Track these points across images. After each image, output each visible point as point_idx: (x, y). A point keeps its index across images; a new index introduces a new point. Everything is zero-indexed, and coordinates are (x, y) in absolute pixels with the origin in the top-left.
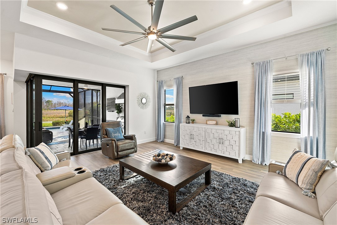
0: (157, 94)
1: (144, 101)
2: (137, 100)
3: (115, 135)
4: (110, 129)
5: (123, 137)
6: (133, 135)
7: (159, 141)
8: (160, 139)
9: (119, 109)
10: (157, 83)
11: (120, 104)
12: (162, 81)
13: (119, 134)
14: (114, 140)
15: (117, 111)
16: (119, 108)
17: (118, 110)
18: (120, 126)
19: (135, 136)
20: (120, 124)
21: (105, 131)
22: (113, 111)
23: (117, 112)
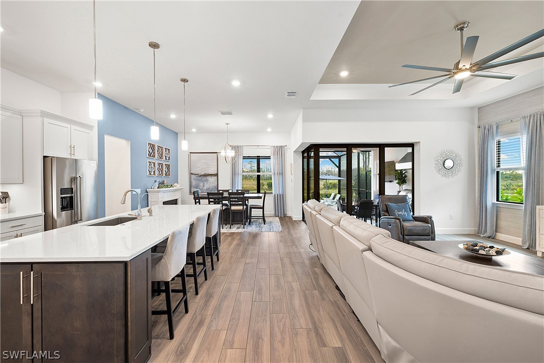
0: (479, 150)
1: (449, 163)
2: (436, 164)
3: (400, 213)
4: (392, 205)
5: (412, 218)
6: (428, 217)
7: (482, 236)
8: (485, 231)
9: (401, 178)
10: (479, 131)
11: (402, 170)
12: (491, 127)
13: (406, 213)
14: (399, 219)
15: (397, 181)
16: (402, 176)
17: (399, 179)
18: (407, 201)
19: (431, 218)
20: (406, 199)
21: (385, 206)
22: (390, 182)
23: (398, 183)
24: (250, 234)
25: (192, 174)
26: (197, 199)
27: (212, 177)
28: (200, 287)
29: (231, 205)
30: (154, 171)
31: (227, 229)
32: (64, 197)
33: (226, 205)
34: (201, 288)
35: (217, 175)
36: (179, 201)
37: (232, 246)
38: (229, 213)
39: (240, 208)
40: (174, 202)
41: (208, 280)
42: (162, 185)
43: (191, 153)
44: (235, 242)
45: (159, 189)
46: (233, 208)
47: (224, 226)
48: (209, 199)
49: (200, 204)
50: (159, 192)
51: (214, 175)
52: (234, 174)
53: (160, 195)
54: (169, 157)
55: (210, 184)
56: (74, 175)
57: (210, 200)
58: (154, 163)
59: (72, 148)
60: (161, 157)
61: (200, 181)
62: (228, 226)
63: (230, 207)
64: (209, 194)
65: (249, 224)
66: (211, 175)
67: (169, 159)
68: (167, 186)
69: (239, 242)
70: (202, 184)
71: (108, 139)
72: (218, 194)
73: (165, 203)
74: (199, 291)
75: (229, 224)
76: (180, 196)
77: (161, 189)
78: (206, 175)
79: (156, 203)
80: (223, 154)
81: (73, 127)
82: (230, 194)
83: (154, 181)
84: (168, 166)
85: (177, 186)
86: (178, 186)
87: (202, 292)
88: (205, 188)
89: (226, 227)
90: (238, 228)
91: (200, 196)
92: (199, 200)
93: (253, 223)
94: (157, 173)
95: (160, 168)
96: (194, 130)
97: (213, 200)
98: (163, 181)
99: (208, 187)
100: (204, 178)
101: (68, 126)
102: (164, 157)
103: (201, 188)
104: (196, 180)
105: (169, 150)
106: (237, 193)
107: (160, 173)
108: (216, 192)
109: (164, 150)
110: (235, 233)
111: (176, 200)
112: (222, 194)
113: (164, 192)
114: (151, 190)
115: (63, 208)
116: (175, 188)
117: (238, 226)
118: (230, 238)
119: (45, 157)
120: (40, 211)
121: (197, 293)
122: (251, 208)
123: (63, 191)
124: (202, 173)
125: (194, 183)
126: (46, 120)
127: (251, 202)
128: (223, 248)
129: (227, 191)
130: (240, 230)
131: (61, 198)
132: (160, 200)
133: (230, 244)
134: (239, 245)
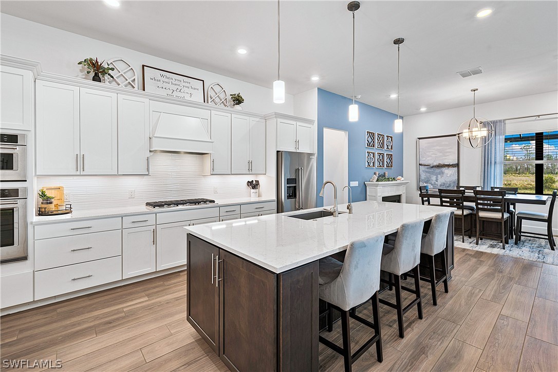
24: (516, 260)
25: (421, 165)
26: (425, 197)
27: (450, 168)
28: (409, 326)
29: (478, 209)
30: (374, 163)
31: (471, 245)
32: (290, 187)
33: (471, 208)
34: (409, 329)
35: (457, 165)
36: (403, 199)
37: (476, 275)
38: (475, 220)
39: (498, 215)
40: (397, 199)
41: (424, 320)
42: (382, 177)
43: (419, 139)
44: (483, 269)
45: (377, 183)
46: (482, 214)
47: (466, 238)
48: (441, 197)
49: (429, 203)
50: (377, 186)
51: (453, 166)
52: (487, 163)
53: (379, 189)
54: (392, 146)
55: (447, 178)
56: (297, 167)
57: (443, 199)
58: (374, 154)
59: (297, 142)
60: (382, 146)
61: (433, 173)
62: (474, 239)
63: (477, 213)
64: (441, 191)
65: (516, 243)
66: (448, 166)
67: (392, 149)
68: (388, 180)
69: (490, 271)
70: (434, 178)
71: (326, 131)
72: (458, 192)
73: (385, 199)
74: (405, 333)
75: (475, 236)
76: (405, 191)
77: (380, 183)
78: (439, 166)
79: (374, 198)
80: (466, 134)
81: (299, 123)
82: (476, 192)
83: (373, 173)
84: (390, 157)
85: (401, 179)
86: (403, 179)
87: (411, 335)
88: (439, 183)
89: (470, 240)
90: (492, 246)
91: (429, 192)
92: (429, 199)
93: (524, 242)
94: (377, 164)
95: (381, 158)
96: (423, 109)
97: (448, 200)
98: (384, 173)
99: (444, 181)
100: (438, 170)
101: (294, 123)
102: (386, 146)
103: (433, 183)
104: (427, 172)
105: (391, 137)
106: (492, 192)
107: (381, 164)
108: (456, 189)
109: (386, 138)
110: (485, 253)
111: (399, 196)
112: (464, 192)
113: (384, 186)
114: (370, 183)
115: (289, 197)
116: (398, 182)
117: (492, 242)
118: (474, 260)
119: (278, 152)
120: (275, 198)
121: (401, 335)
122: (520, 219)
123: (289, 181)
124: (435, 164)
125: (423, 176)
126: (279, 120)
127: (520, 209)
128: (458, 273)
129: (473, 188)
130: (496, 251)
131: (288, 187)
132: (379, 194)
133: (472, 270)
134: (489, 276)
